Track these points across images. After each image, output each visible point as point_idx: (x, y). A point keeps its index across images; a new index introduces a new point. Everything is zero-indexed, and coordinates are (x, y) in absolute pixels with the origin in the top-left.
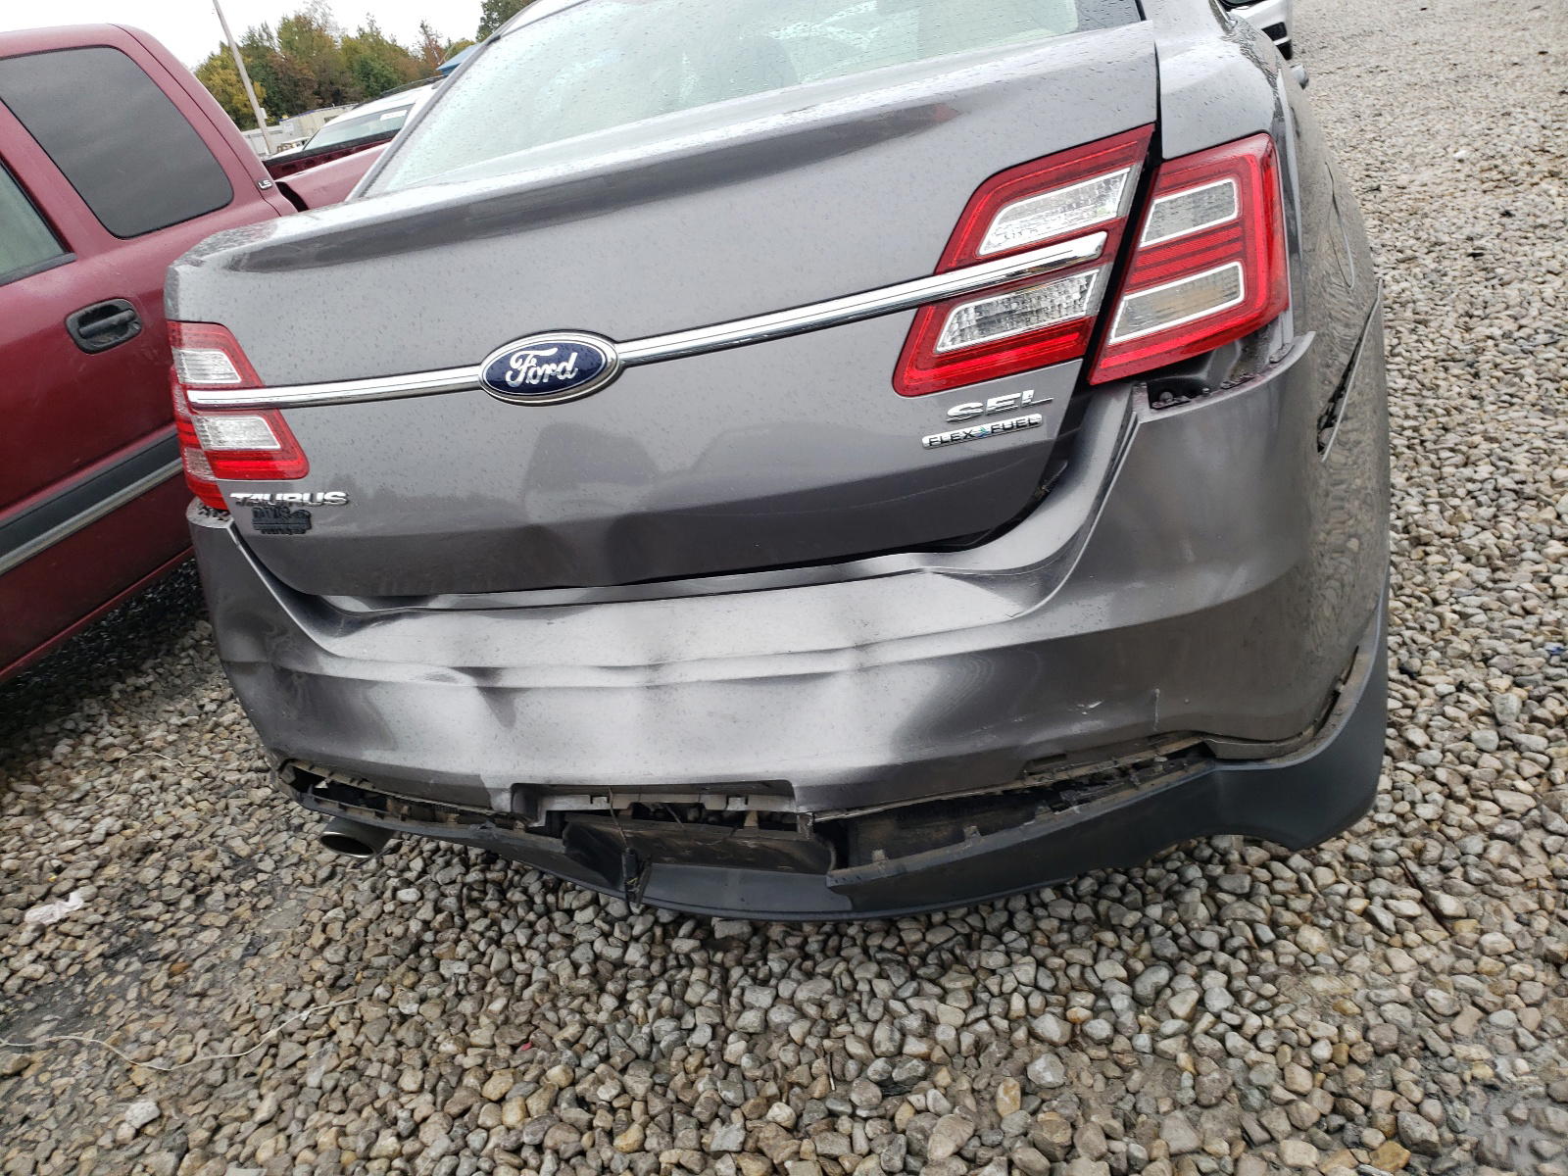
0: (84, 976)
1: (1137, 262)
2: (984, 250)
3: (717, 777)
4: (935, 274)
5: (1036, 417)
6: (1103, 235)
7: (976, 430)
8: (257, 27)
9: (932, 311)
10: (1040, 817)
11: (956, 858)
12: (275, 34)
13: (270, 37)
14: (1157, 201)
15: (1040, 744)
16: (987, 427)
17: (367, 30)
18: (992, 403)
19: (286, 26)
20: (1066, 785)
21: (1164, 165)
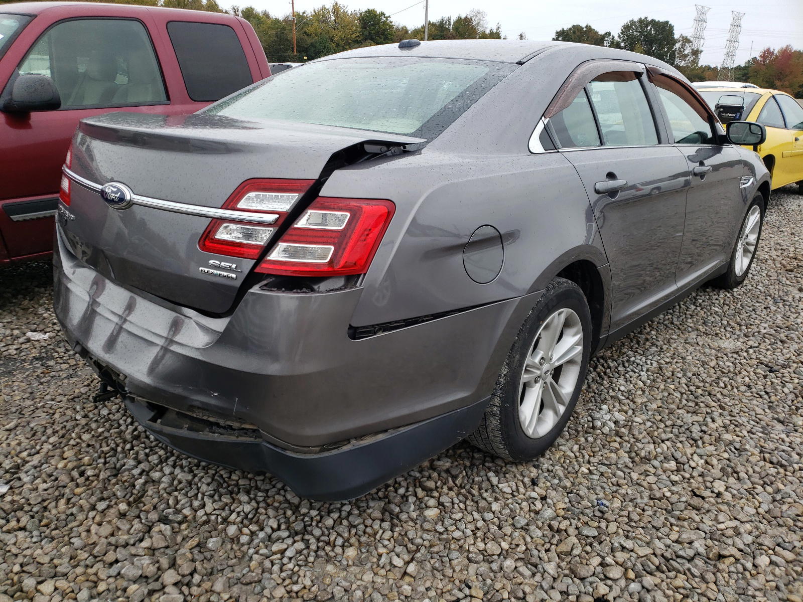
0: (24, 361)
1: (289, 231)
2: (239, 206)
3: (113, 365)
4: (221, 208)
5: (234, 276)
6: (277, 216)
7: (215, 272)
8: (446, 18)
9: (217, 222)
10: (206, 433)
11: (177, 434)
12: (452, 23)
13: (450, 24)
14: (310, 211)
15: (196, 400)
16: (219, 272)
17: (495, 31)
18: (223, 264)
19: (459, 20)
20: (218, 425)
21: (319, 198)
